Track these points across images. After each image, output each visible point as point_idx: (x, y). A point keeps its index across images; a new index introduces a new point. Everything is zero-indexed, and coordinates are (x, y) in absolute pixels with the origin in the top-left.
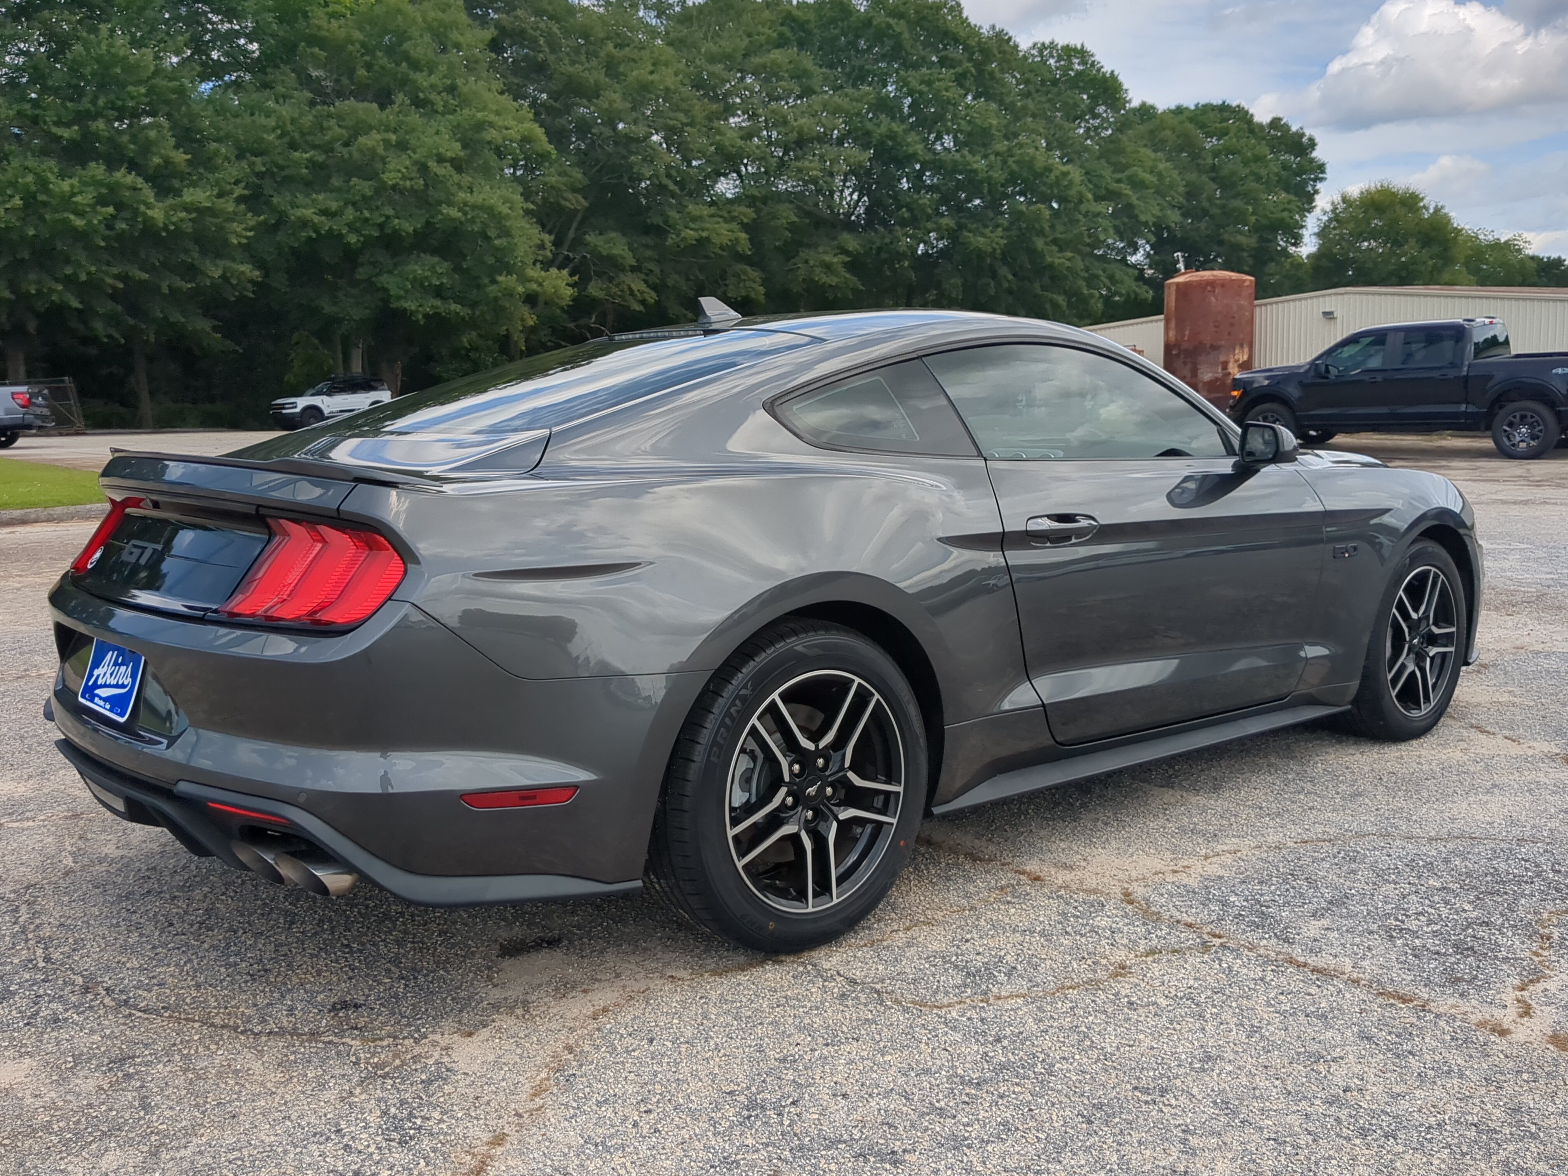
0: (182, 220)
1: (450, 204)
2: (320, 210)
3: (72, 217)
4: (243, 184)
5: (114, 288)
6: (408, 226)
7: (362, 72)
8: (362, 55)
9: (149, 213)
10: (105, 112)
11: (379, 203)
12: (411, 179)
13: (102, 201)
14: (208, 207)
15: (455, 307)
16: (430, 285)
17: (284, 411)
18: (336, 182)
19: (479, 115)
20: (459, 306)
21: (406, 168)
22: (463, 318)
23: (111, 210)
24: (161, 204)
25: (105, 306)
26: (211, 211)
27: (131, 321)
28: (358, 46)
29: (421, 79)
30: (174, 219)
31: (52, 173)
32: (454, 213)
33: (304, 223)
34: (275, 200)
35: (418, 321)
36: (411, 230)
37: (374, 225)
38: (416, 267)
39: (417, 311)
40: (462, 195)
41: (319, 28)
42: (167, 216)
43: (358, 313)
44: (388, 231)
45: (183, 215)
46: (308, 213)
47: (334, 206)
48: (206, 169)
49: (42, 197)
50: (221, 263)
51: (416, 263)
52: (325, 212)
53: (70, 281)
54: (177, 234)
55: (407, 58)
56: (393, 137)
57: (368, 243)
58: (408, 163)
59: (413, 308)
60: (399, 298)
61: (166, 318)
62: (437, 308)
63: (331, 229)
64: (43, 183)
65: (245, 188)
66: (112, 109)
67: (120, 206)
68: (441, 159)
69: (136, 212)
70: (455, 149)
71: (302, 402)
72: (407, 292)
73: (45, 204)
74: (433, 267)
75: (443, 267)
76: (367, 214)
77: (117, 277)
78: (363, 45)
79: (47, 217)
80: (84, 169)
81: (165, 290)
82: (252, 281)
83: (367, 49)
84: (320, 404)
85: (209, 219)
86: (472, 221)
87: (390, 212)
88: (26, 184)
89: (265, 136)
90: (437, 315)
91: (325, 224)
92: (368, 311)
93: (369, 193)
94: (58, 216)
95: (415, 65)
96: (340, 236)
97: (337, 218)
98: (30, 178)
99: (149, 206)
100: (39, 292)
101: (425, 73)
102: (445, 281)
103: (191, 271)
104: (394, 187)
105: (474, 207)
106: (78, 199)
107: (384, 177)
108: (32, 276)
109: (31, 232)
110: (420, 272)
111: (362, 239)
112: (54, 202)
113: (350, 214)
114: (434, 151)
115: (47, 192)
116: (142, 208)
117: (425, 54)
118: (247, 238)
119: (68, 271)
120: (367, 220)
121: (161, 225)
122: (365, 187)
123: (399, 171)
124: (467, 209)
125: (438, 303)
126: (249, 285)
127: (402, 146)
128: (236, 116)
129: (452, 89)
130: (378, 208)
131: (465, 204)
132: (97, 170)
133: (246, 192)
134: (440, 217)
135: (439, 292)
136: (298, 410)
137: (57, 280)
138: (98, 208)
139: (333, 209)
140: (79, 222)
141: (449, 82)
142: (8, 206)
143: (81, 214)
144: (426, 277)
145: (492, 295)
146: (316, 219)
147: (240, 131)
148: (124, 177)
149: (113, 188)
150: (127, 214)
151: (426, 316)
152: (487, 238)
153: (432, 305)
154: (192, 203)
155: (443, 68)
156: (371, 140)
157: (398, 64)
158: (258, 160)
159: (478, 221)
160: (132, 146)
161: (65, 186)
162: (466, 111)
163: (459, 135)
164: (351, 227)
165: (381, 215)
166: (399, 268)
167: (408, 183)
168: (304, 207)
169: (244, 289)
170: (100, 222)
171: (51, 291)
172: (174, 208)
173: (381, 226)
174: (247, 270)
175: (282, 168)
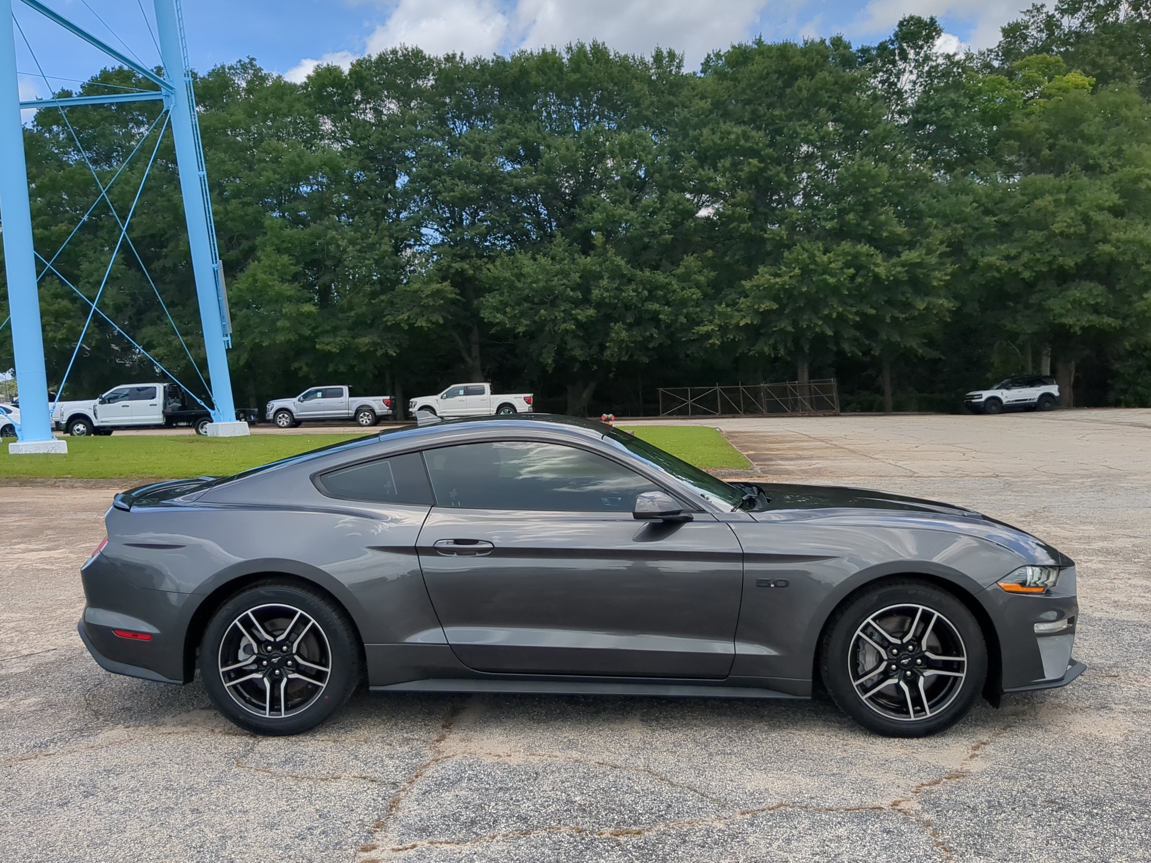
0: (900, 272)
1: (1105, 241)
2: (1004, 256)
3: (828, 277)
4: (945, 244)
5: (854, 320)
6: (1070, 262)
7: (1046, 152)
8: (1047, 139)
9: (876, 270)
10: (856, 208)
11: (1049, 247)
12: (1075, 226)
13: (847, 265)
14: (919, 263)
15: (1107, 320)
16: (1088, 305)
17: (973, 401)
18: (1017, 235)
19: (1137, 171)
20: (1111, 319)
21: (1072, 218)
22: (1115, 328)
23: (852, 271)
24: (885, 264)
25: (849, 333)
26: (920, 265)
27: (867, 342)
28: (1043, 133)
29: (1093, 150)
30: (893, 273)
31: (819, 250)
32: (1107, 248)
33: (990, 267)
34: (970, 253)
35: (1075, 332)
36: (1072, 264)
37: (1044, 263)
38: (1075, 291)
39: (1075, 325)
40: (1115, 235)
41: (1016, 125)
42: (889, 271)
43: (1029, 329)
44: (1054, 266)
45: (899, 269)
46: (992, 259)
47: (1013, 252)
48: (922, 236)
49: (812, 267)
50: (927, 299)
51: (1076, 289)
52: (1008, 258)
53: (827, 319)
54: (897, 282)
55: (1083, 136)
56: (1063, 197)
57: (1040, 276)
58: (1073, 214)
59: (1071, 323)
60: (1061, 316)
61: (888, 339)
62: (1091, 321)
63: (1010, 269)
64: (812, 257)
65: (947, 247)
66: (859, 205)
67: (859, 268)
68: (1100, 208)
69: (869, 270)
70: (1115, 199)
71: (986, 394)
72: (1068, 311)
73: (815, 271)
74: (1091, 290)
75: (1099, 289)
76: (1038, 255)
77: (857, 313)
78: (1049, 132)
79: (814, 279)
80: (838, 246)
81: (888, 320)
82: (949, 310)
83: (1052, 134)
84: (1000, 396)
85: (919, 270)
86: (1124, 253)
87: (1056, 252)
88: (804, 259)
89: (963, 209)
90: (1092, 327)
91: (1006, 266)
92: (1037, 326)
93: (1041, 240)
94: (821, 278)
95: (1089, 140)
96: (1018, 273)
97: (1015, 261)
98: (806, 255)
99: (877, 265)
100: (808, 326)
101: (1095, 145)
102: (1099, 300)
103: (907, 306)
104: (1062, 234)
105: (1127, 242)
106: (833, 265)
107: (1053, 227)
108: (806, 317)
109: (804, 289)
110: (1078, 295)
111: (1034, 274)
112: (820, 269)
113: (1026, 257)
114: (1095, 203)
115: (815, 262)
116: (872, 267)
117: (1097, 130)
118: (944, 281)
119: (826, 312)
120: (1038, 260)
121: (884, 277)
122: (1039, 236)
123: (1065, 221)
124: (1119, 244)
125: (1093, 317)
126: (947, 314)
127: (1071, 202)
128: (945, 198)
129: (1119, 154)
130: (1047, 250)
131: (1118, 240)
132: (846, 246)
133: (948, 249)
134: (1097, 253)
135: (1096, 309)
136: (983, 400)
137: (820, 318)
138: (845, 270)
139: (1012, 255)
140: (831, 280)
141: (1116, 148)
142: (791, 274)
143: (832, 275)
144: (1084, 299)
145: (1138, 309)
146: (998, 263)
147: (947, 208)
148: (864, 248)
149: (856, 256)
150: (862, 272)
151: (1083, 328)
152: (1138, 266)
153: (1088, 319)
154: (906, 261)
155: (1111, 139)
156: (1044, 202)
157: (1075, 140)
158: (959, 226)
159: (1129, 252)
160: (870, 227)
161: (825, 258)
162: (1127, 169)
163: (1118, 189)
164: (1025, 266)
165: (1049, 256)
166: (1063, 293)
167: (1072, 230)
168: (991, 256)
169: (945, 316)
170: (845, 279)
171: (816, 325)
172: (894, 265)
173: (1050, 263)
174: (945, 303)
175: (977, 229)
